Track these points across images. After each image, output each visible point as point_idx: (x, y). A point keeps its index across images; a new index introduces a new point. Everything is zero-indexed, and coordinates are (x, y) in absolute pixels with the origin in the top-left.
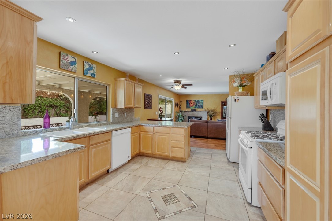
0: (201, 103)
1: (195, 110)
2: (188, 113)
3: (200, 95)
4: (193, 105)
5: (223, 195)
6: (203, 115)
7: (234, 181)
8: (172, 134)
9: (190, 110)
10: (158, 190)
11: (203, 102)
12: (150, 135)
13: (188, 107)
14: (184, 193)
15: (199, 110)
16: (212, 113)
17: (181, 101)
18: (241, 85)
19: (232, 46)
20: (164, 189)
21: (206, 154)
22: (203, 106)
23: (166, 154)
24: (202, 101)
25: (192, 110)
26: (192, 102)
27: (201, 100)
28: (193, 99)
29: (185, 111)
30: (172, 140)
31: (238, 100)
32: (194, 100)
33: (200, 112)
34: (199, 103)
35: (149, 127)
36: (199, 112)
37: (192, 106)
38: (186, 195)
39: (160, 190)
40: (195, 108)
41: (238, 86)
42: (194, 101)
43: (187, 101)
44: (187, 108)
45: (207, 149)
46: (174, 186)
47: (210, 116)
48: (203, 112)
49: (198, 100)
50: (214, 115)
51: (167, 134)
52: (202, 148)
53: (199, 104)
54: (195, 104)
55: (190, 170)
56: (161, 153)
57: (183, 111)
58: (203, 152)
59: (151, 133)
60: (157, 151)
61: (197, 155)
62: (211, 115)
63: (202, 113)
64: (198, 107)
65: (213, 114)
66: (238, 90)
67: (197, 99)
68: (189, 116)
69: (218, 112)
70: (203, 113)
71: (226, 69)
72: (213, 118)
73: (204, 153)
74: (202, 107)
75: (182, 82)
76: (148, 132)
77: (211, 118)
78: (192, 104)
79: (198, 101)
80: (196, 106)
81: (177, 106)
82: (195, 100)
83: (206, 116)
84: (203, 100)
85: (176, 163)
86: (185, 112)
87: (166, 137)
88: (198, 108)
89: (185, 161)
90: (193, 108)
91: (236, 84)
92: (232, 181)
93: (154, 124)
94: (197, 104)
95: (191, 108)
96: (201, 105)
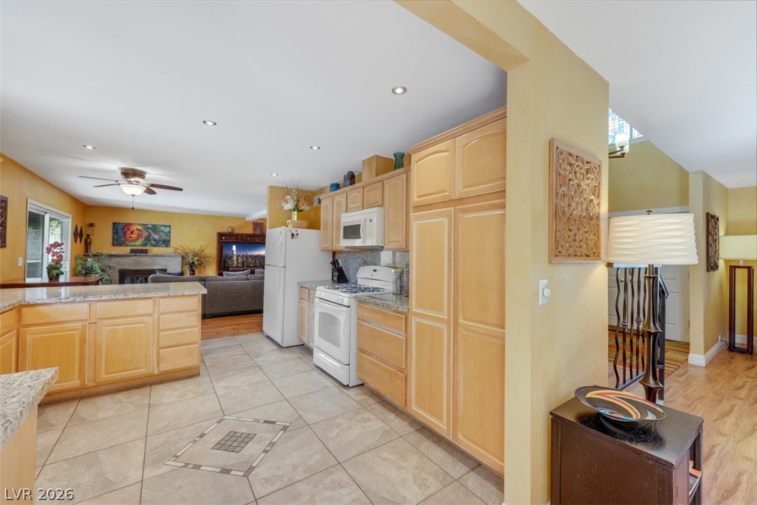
0: (163, 234)
1: (146, 251)
2: (119, 259)
3: (162, 213)
4: (137, 239)
5: (311, 393)
6: (169, 263)
7: (309, 371)
8: (164, 313)
9: (126, 250)
10: (191, 444)
11: (170, 232)
12: (76, 329)
13: (117, 242)
14: (252, 420)
15: (156, 250)
16: (196, 258)
17: (92, 225)
18: (296, 208)
19: (315, 148)
20: (202, 436)
21: (229, 347)
22: (169, 241)
23: (142, 371)
24: (168, 229)
25: (132, 251)
26: (134, 228)
27: (164, 226)
28: (136, 222)
29: (109, 253)
30: (160, 331)
31: (297, 234)
32: (140, 225)
33: (162, 256)
34: (155, 234)
35: (69, 306)
36: (157, 258)
37: (132, 241)
38: (257, 421)
39: (195, 442)
40: (144, 246)
41: (290, 210)
42: (139, 227)
43: (114, 224)
44: (114, 245)
45: (223, 339)
46: (219, 422)
47: (191, 266)
48: (170, 256)
49: (154, 226)
50: (200, 264)
51: (146, 319)
52: (209, 340)
53: (156, 237)
54: (145, 235)
55: (224, 384)
56: (123, 373)
57: (102, 255)
58: (219, 346)
59: (79, 325)
60: (103, 372)
61: (211, 356)
62: (193, 263)
63: (166, 258)
64: (154, 242)
65: (198, 260)
66: (290, 217)
67: (150, 221)
68: (121, 268)
69: (210, 257)
70: (169, 259)
71: (274, 175)
72: (196, 271)
73: (221, 347)
74: (166, 243)
75: (147, 176)
76: (61, 322)
77: (194, 271)
78: (134, 236)
79: (155, 228)
80: (148, 239)
81: (78, 239)
82: (145, 225)
83: (177, 266)
84: (170, 226)
85: (178, 385)
86: (111, 256)
87: (142, 325)
88: (155, 246)
89: (197, 372)
90: (138, 244)
91: (289, 206)
92: (307, 371)
93: (95, 294)
94: (149, 236)
95: (130, 246)
96: (165, 237)
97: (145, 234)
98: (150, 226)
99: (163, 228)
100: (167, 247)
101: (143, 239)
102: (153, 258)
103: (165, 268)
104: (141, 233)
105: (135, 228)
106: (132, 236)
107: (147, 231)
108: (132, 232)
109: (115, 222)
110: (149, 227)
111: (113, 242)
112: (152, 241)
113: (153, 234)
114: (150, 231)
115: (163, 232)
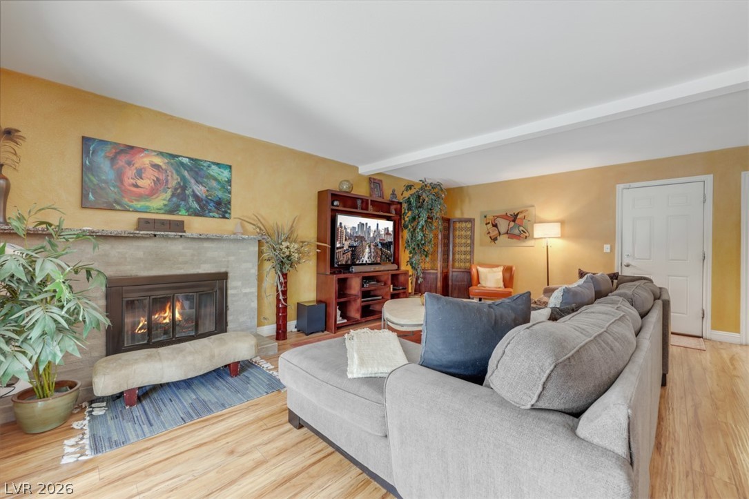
0: (214, 184)
4: (152, 193)
6: (232, 258)
11: (229, 182)
13: (95, 195)
15: (197, 225)
17: (8, 134)
22: (229, 203)
24: (225, 174)
25: (143, 224)
26: (143, 161)
27: (218, 164)
32: (161, 154)
34: (198, 182)
36: (206, 244)
37: (140, 197)
40: (171, 212)
42: (158, 161)
43: (86, 141)
48: (232, 241)
53: (200, 190)
54: (172, 183)
63: (224, 245)
64: (195, 205)
67: (185, 148)
70: (230, 246)
74: (222, 207)
78: (146, 183)
79: (196, 168)
80: (181, 193)
82: (173, 156)
83: (249, 265)
84: (230, 167)
88: (197, 214)
94: (184, 188)
95: (136, 211)
96: (220, 194)
97: (174, 181)
98: (185, 161)
99: (214, 171)
100: (224, 217)
101: (169, 193)
102: (196, 245)
103: (223, 270)
104: (162, 177)
105: (147, 161)
106: (140, 182)
107: (179, 173)
108: (140, 174)
109: (87, 135)
110: (182, 164)
111: (84, 196)
112: (191, 199)
113: (193, 181)
114: (186, 173)
115: (215, 179)
